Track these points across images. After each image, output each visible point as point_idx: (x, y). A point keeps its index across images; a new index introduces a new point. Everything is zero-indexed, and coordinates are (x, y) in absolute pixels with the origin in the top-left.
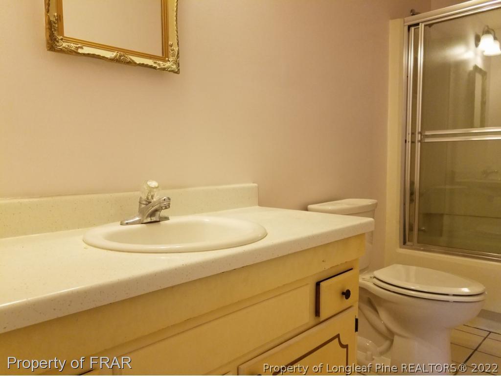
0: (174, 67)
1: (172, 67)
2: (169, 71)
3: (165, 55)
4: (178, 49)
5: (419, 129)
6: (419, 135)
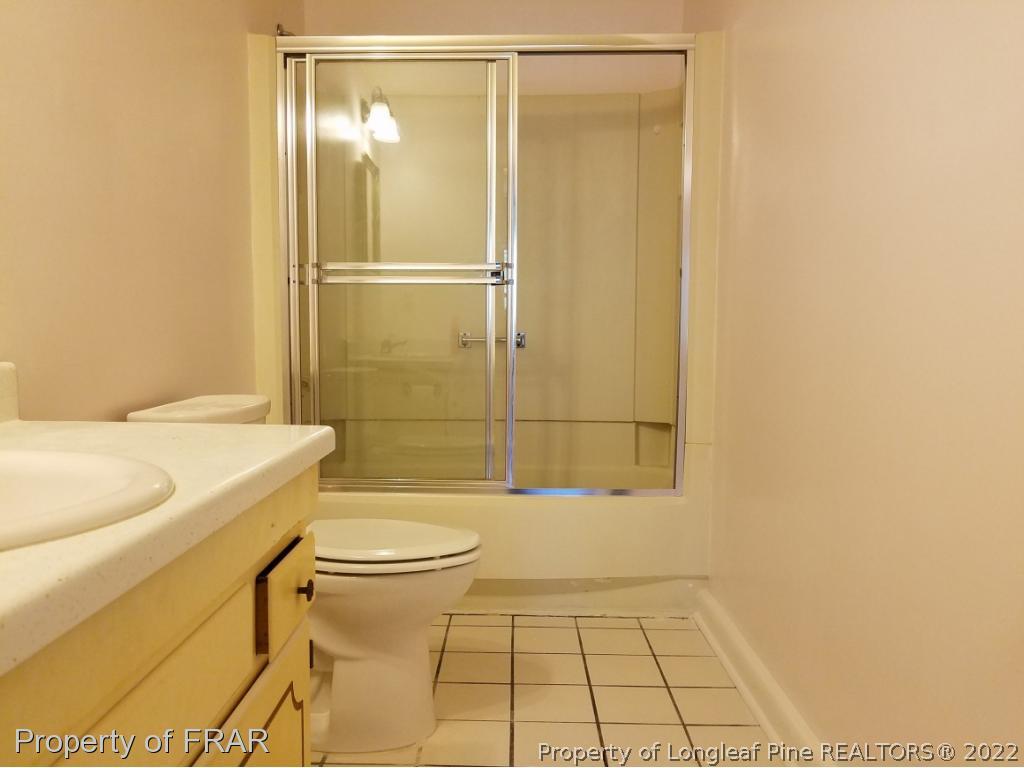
5: (313, 258)
6: (315, 269)
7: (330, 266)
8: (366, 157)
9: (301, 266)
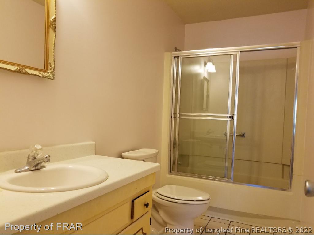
0: (51, 76)
1: (50, 76)
2: (49, 78)
3: (46, 69)
4: (54, 66)
5: (178, 111)
6: (179, 114)
7: (183, 114)
8: (204, 78)
9: (175, 113)
